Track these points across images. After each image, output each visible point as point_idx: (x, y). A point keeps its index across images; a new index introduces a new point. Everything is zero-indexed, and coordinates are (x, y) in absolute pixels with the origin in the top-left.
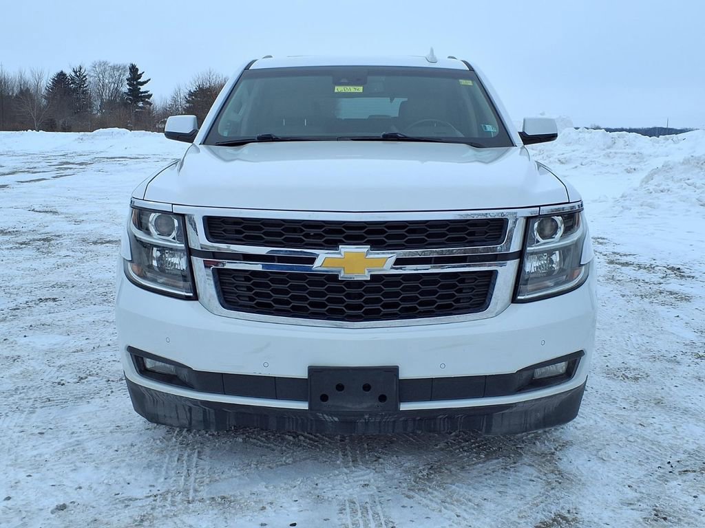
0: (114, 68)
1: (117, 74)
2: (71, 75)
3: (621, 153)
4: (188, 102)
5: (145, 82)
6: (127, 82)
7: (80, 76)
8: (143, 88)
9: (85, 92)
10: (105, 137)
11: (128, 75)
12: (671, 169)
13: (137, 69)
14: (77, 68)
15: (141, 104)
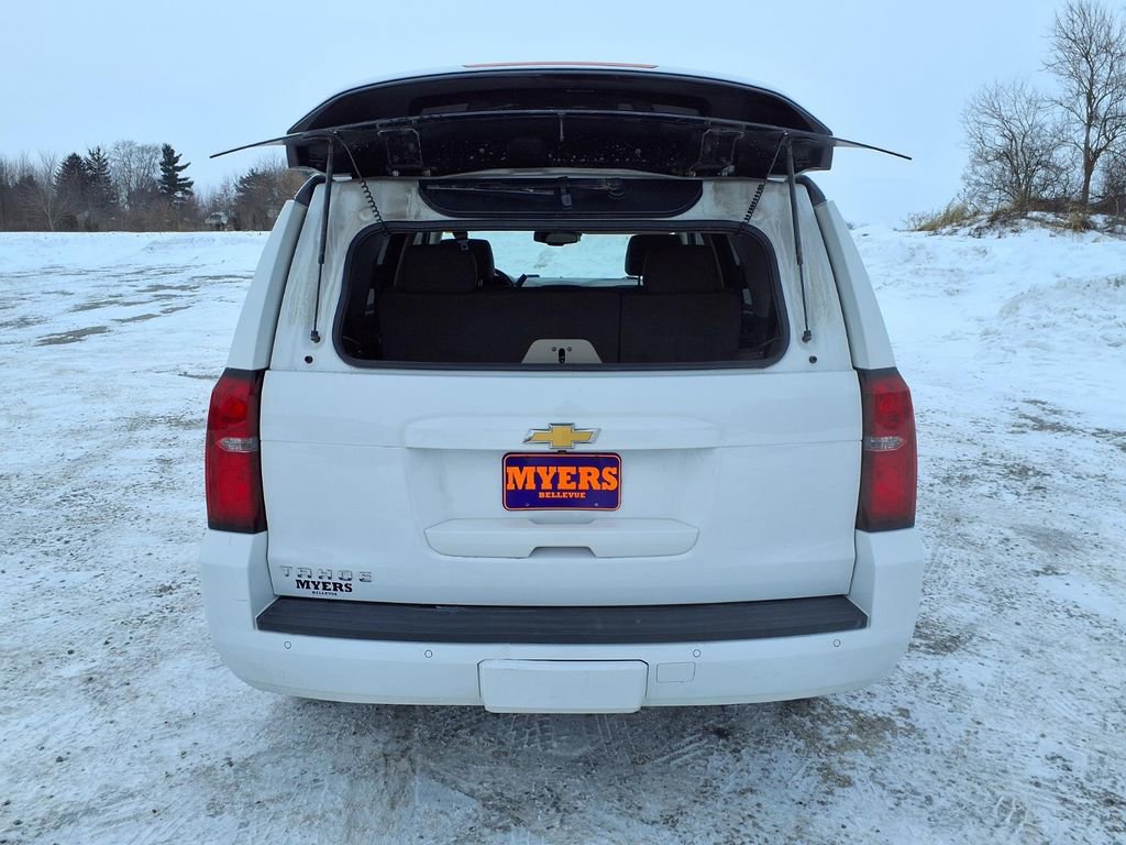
0: (143, 150)
1: (147, 157)
2: (86, 159)
3: (933, 269)
4: (239, 190)
5: (184, 167)
6: (160, 167)
7: (99, 161)
8: (181, 175)
9: (107, 180)
10: (183, 245)
11: (161, 158)
12: (1041, 294)
13: (173, 152)
14: (93, 148)
15: (179, 194)
